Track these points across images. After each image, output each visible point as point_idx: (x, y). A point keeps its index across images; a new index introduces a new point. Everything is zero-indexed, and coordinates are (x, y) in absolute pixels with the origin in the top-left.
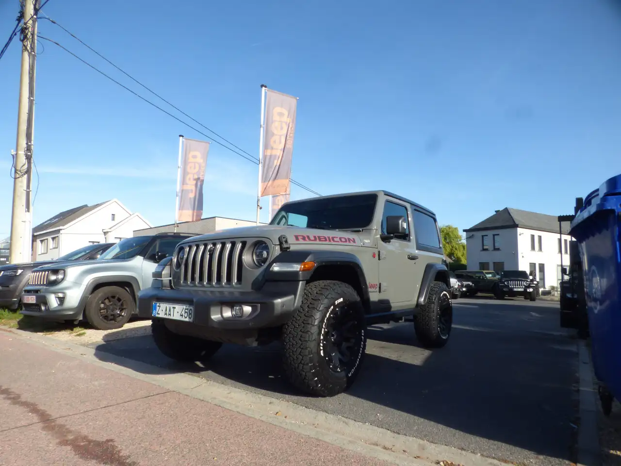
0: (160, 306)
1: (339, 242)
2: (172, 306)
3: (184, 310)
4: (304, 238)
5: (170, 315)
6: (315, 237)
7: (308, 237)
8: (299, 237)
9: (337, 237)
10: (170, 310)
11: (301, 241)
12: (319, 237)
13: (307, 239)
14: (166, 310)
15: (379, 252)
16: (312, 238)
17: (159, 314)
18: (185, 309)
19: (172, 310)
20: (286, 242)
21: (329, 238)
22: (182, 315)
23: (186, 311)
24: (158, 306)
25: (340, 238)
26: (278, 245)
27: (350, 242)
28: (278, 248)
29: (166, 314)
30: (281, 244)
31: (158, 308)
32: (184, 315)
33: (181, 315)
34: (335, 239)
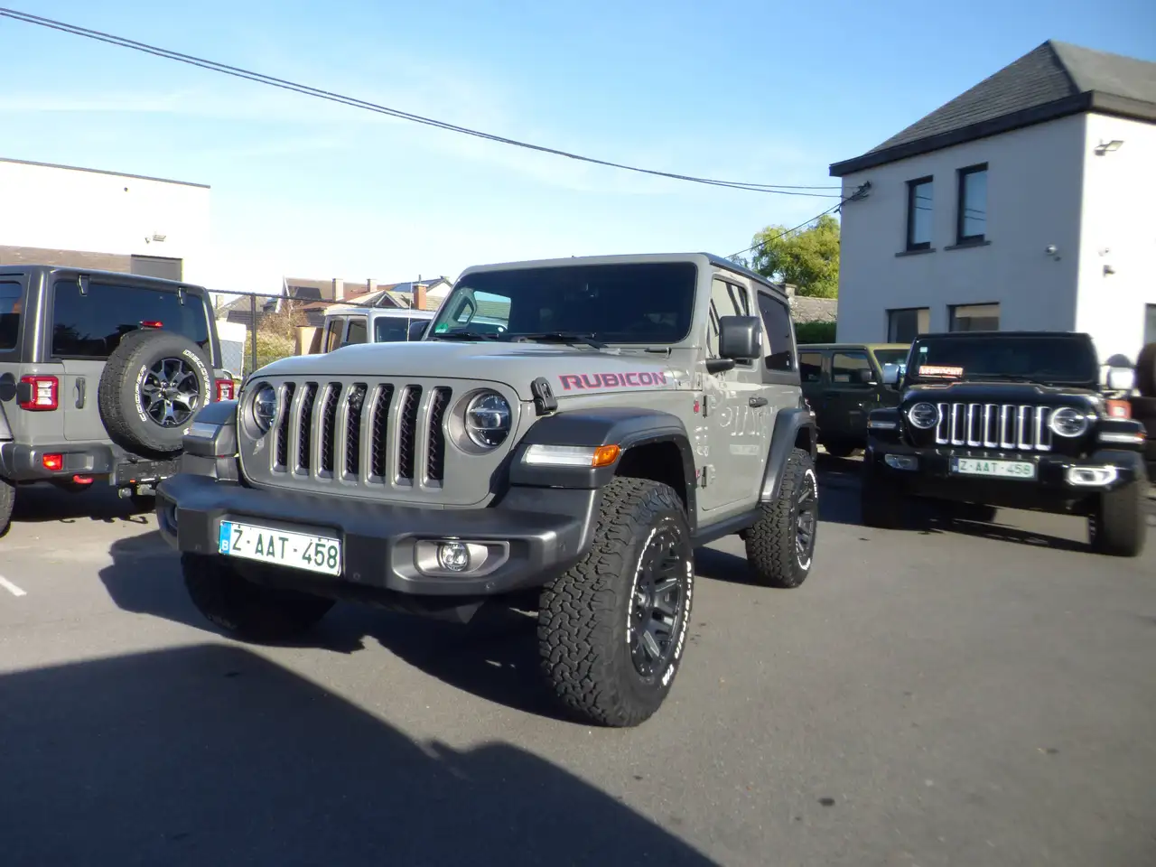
0: (241, 532)
1: (638, 384)
2: (276, 534)
3: (313, 547)
4: (578, 383)
5: (273, 554)
6: (596, 377)
7: (585, 377)
8: (570, 381)
9: (635, 374)
10: (271, 543)
11: (574, 390)
12: (604, 376)
13: (583, 384)
14: (260, 541)
15: (705, 398)
16: (593, 381)
17: (239, 549)
18: (318, 545)
19: (278, 544)
20: (548, 392)
21: (621, 376)
22: (309, 559)
23: (320, 549)
24: (236, 531)
25: (641, 375)
26: (531, 401)
27: (657, 383)
28: (531, 407)
29: (257, 551)
30: (537, 399)
31: (234, 536)
32: (313, 557)
33: (304, 558)
34: (633, 379)
